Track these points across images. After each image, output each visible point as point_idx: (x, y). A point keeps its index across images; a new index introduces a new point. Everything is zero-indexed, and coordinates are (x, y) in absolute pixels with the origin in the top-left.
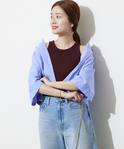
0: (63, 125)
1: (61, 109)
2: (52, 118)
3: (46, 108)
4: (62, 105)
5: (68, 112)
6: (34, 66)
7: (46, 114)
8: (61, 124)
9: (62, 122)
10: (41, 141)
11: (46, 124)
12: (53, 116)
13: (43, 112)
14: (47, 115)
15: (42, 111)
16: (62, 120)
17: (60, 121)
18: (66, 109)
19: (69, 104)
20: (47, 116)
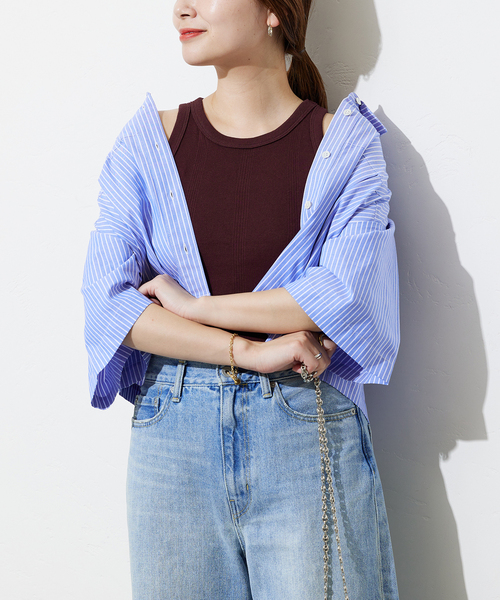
0: (242, 493)
1: (236, 419)
2: (195, 460)
3: (166, 411)
4: (245, 402)
5: (269, 434)
6: (108, 223)
7: (165, 440)
8: (232, 487)
9: (242, 479)
10: (137, 568)
11: (165, 486)
12: (198, 448)
13: (152, 429)
14: (172, 444)
15: (148, 425)
16: (242, 471)
17: (230, 476)
18: (260, 421)
19: (277, 396)
20: (169, 450)
